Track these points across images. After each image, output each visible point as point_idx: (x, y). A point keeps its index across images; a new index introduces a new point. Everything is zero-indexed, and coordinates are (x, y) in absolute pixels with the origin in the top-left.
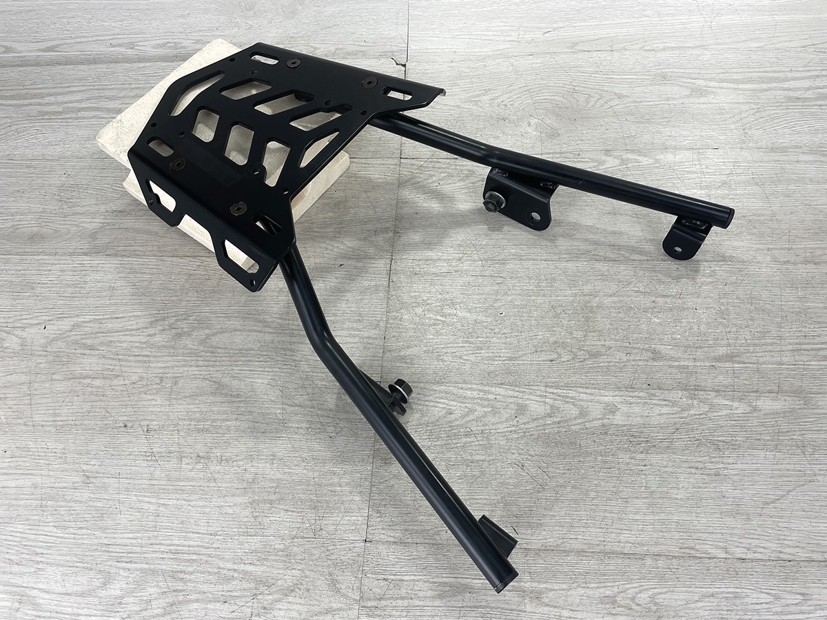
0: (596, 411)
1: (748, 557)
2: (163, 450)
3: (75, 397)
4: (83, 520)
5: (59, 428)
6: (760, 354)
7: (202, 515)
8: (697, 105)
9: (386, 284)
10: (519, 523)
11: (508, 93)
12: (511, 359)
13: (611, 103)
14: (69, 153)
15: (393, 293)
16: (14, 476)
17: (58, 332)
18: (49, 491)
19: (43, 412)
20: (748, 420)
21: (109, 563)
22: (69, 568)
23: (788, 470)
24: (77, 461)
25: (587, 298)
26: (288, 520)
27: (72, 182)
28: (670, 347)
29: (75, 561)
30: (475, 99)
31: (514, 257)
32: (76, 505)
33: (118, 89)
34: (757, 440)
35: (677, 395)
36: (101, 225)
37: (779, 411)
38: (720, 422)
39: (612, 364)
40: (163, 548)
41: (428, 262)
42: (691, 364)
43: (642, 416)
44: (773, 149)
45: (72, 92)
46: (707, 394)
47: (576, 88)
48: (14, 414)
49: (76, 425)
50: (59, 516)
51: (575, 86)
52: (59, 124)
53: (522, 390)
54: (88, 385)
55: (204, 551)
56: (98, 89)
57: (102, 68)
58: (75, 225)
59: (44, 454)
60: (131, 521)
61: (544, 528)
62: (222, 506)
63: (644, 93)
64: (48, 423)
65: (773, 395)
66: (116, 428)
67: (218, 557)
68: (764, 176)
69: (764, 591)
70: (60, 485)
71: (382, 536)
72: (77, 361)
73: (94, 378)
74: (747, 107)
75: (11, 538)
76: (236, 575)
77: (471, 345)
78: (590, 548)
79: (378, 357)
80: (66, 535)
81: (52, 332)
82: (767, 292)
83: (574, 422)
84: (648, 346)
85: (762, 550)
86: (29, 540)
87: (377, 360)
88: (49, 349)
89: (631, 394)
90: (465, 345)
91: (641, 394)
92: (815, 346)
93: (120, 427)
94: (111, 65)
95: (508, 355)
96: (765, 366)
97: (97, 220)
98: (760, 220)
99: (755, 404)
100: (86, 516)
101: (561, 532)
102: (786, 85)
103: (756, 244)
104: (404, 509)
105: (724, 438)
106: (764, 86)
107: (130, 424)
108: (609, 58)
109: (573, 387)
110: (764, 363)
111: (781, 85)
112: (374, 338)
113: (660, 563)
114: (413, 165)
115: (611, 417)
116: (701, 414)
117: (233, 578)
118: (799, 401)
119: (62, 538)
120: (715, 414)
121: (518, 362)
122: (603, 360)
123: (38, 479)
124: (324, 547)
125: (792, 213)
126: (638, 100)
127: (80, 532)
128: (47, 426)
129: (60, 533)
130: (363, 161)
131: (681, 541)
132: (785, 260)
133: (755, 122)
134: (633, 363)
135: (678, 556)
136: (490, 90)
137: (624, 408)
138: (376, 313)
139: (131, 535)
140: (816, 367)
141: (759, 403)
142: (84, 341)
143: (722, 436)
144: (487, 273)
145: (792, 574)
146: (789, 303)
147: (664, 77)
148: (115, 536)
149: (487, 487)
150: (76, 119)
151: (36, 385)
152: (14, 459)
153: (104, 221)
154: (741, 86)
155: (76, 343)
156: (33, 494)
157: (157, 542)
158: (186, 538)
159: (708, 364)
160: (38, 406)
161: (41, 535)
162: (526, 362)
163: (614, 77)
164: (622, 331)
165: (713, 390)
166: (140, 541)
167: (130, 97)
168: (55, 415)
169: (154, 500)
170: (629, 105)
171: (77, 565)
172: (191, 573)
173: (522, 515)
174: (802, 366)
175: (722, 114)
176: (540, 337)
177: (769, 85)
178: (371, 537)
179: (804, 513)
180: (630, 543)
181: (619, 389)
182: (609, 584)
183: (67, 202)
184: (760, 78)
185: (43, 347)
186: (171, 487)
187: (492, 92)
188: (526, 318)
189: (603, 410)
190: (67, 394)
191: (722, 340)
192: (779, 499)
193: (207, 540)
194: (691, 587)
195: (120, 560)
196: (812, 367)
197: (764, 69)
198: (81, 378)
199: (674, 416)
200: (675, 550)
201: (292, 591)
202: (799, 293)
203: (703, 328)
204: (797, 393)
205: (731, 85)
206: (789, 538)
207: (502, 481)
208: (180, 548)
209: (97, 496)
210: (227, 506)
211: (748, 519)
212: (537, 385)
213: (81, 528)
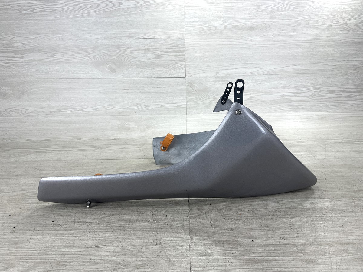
117: (100, 263)
172: (71, 262)
201: (142, 266)
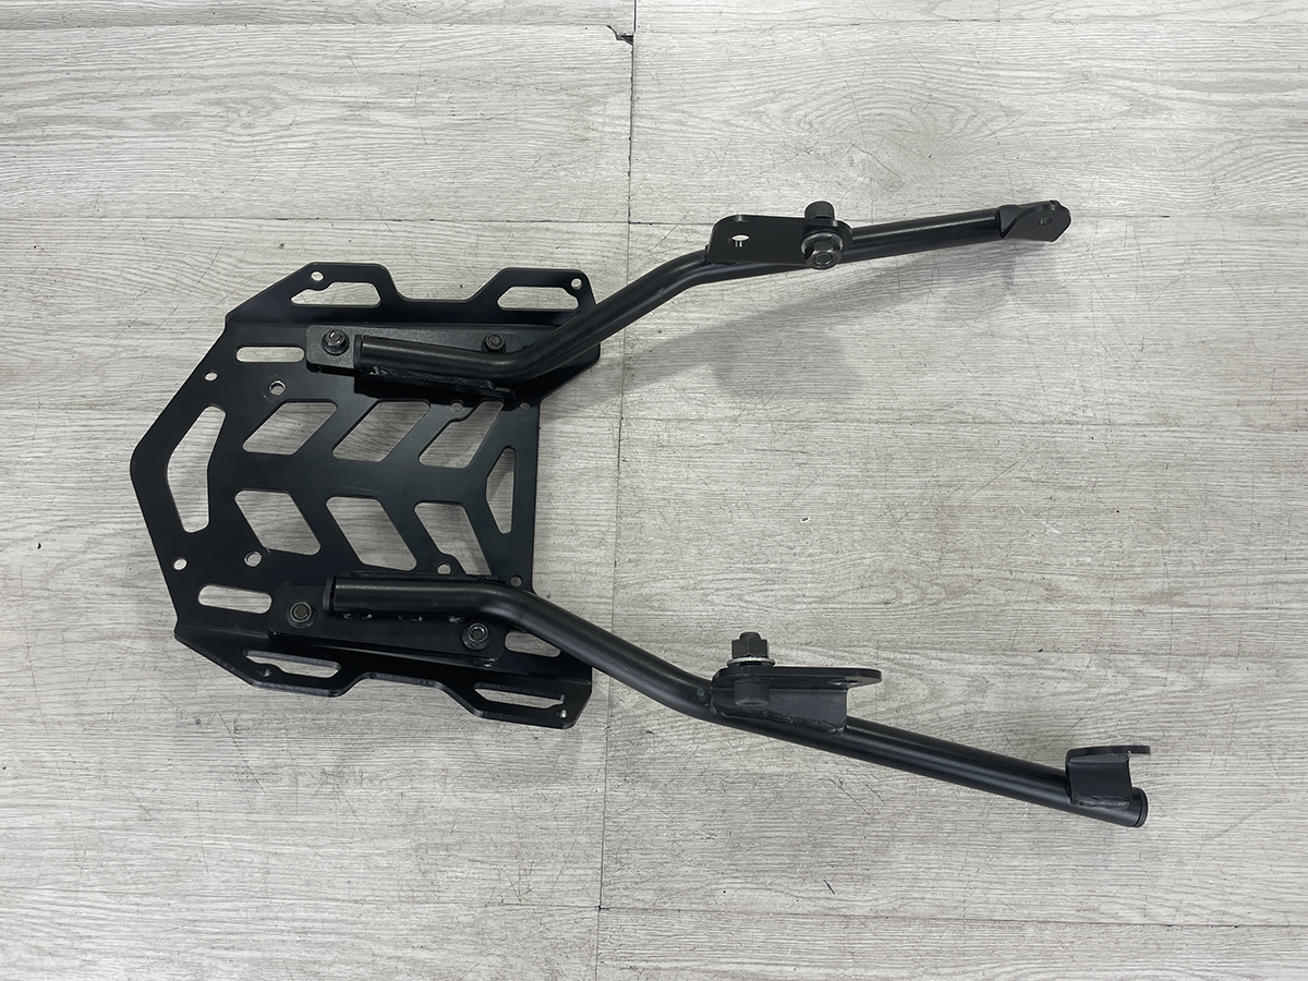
0: (955, 689)
1: (1176, 922)
2: (266, 762)
3: (107, 673)
4: (147, 881)
5: (87, 727)
6: (1213, 591)
7: (338, 870)
8: (1139, 133)
9: (612, 464)
10: (836, 874)
11: (815, 99)
12: (822, 600)
13: (995, 126)
14: (37, 206)
15: (627, 481)
16: (24, 810)
17: (64, 554)
18: (85, 833)
19: (56, 699)
20: (1188, 703)
21: (199, 950)
22: (135, 960)
23: (1244, 784)
24: (124, 783)
25: (944, 491)
26: (476, 876)
27: (50, 264)
28: (1075, 578)
29: (144, 949)
30: (758, 109)
31: (826, 415)
32: (134, 857)
33: (112, 79)
34: (1200, 735)
35: (1082, 662)
36: (112, 350)
37: (1237, 688)
38: (1146, 707)
39: (981, 608)
40: (281, 925)
41: (682, 425)
42: (1106, 607)
43: (1026, 698)
44: (1259, 220)
45: (29, 85)
46: (1128, 660)
47: (934, 95)
48: (9, 702)
49: (116, 722)
50: (109, 876)
51: (932, 90)
52: (14, 148)
53: (840, 654)
54: (127, 650)
55: (347, 928)
56: (75, 79)
57: (80, 36)
58: (66, 350)
59: (69, 772)
60: (226, 882)
61: (874, 882)
62: (370, 855)
63: (1050, 105)
64: (68, 719)
65: (1229, 660)
66: (183, 725)
67: (369, 937)
68: (1241, 268)
69: (1196, 973)
70: (103, 824)
71: (625, 900)
72: (103, 607)
73: (135, 638)
74: (1219, 138)
75: (35, 913)
76: (401, 966)
77: (756, 576)
78: (942, 913)
79: (606, 597)
80: (124, 907)
81: (54, 554)
82: (1230, 482)
83: (921, 709)
84: (1039, 576)
85: (1196, 910)
86: (63, 915)
87: (605, 603)
88: (51, 586)
89: (1010, 660)
90: (747, 575)
91: (1028, 660)
92: (1298, 577)
93: (190, 724)
94: (96, 31)
95: (816, 593)
96: (1220, 611)
97: (103, 340)
98: (1228, 349)
99: (1200, 675)
100: (151, 874)
101: (900, 889)
102: (1289, 96)
103: (1220, 394)
104: (658, 856)
105: (1150, 734)
106: (1252, 98)
107: (206, 719)
108: (993, 35)
109: (920, 648)
110: (1219, 606)
111: (1280, 96)
112: (598, 564)
113: (1048, 934)
114: (650, 236)
115: (979, 700)
116: (1118, 694)
118: (1269, 669)
119: (118, 910)
120: (1140, 693)
121: (832, 606)
122: (968, 602)
123: (66, 814)
124: (536, 919)
125: (1280, 336)
126: (1038, 119)
127: (146, 900)
128: (66, 723)
129: (113, 903)
130: (564, 227)
131: (1080, 899)
132: (1265, 422)
133: (1233, 168)
134: (1015, 607)
135: (1073, 923)
136: (782, 92)
137: (999, 684)
138: (598, 518)
139: (228, 905)
140: (1299, 612)
141: (1208, 674)
142: (110, 570)
143: (1149, 729)
144: (778, 445)
145: (1238, 947)
146: (1263, 501)
147: (1086, 77)
148: (201, 906)
149: (786, 818)
150: (44, 138)
151: (39, 650)
152: (21, 781)
153: (117, 342)
154: (1214, 97)
155: (95, 573)
156: (59, 839)
157: (271, 915)
158: (317, 909)
159: (1132, 608)
160: (48, 688)
161: (83, 906)
162: (846, 606)
163: (1001, 73)
164: (998, 550)
165: (1139, 653)
166: (244, 914)
167: (135, 95)
168: (78, 703)
169: (259, 847)
170: (1022, 130)
171: (149, 953)
173: (840, 862)
174: (1278, 611)
175: (1179, 150)
176: (867, 561)
177: (1261, 97)
178: (607, 901)
179: (1262, 852)
180: (1003, 904)
181: (992, 651)
182: (969, 968)
183: (45, 304)
184: (1246, 80)
185: (41, 581)
186: (284, 825)
187: (787, 95)
188: (845, 527)
189: (966, 688)
190: (92, 667)
191: (1157, 565)
192: (1227, 831)
193: (350, 911)
194: (1090, 970)
195: (214, 945)
196: (1292, 612)
197: (1254, 65)
198: (112, 638)
199: (1077, 697)
200: (1070, 914)
202: (1282, 484)
203: (1127, 545)
204: (1266, 656)
205: (1198, 95)
206: (1238, 892)
207: (809, 807)
208: (309, 925)
209: (166, 841)
210: (377, 854)
211: (1181, 862)
212: (864, 646)
213: (147, 894)
